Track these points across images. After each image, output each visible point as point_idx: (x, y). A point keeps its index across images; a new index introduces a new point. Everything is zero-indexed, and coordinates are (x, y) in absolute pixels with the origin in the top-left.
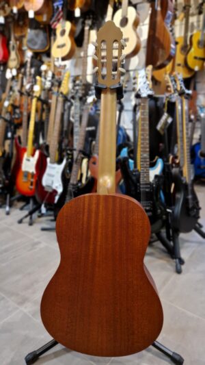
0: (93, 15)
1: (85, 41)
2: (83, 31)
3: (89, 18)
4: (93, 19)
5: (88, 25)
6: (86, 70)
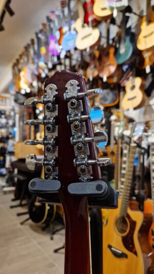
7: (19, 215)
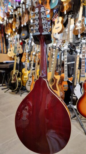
7: (3, 89)
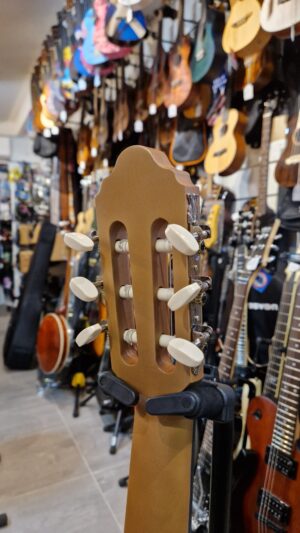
0: (280, 90)
1: (265, 137)
2: (260, 121)
3: (272, 97)
4: (280, 96)
5: (270, 108)
6: (266, 189)
